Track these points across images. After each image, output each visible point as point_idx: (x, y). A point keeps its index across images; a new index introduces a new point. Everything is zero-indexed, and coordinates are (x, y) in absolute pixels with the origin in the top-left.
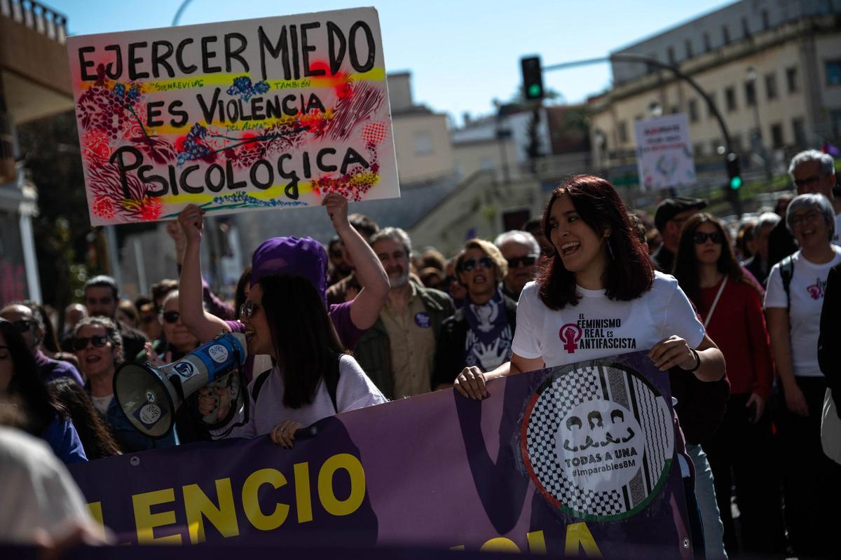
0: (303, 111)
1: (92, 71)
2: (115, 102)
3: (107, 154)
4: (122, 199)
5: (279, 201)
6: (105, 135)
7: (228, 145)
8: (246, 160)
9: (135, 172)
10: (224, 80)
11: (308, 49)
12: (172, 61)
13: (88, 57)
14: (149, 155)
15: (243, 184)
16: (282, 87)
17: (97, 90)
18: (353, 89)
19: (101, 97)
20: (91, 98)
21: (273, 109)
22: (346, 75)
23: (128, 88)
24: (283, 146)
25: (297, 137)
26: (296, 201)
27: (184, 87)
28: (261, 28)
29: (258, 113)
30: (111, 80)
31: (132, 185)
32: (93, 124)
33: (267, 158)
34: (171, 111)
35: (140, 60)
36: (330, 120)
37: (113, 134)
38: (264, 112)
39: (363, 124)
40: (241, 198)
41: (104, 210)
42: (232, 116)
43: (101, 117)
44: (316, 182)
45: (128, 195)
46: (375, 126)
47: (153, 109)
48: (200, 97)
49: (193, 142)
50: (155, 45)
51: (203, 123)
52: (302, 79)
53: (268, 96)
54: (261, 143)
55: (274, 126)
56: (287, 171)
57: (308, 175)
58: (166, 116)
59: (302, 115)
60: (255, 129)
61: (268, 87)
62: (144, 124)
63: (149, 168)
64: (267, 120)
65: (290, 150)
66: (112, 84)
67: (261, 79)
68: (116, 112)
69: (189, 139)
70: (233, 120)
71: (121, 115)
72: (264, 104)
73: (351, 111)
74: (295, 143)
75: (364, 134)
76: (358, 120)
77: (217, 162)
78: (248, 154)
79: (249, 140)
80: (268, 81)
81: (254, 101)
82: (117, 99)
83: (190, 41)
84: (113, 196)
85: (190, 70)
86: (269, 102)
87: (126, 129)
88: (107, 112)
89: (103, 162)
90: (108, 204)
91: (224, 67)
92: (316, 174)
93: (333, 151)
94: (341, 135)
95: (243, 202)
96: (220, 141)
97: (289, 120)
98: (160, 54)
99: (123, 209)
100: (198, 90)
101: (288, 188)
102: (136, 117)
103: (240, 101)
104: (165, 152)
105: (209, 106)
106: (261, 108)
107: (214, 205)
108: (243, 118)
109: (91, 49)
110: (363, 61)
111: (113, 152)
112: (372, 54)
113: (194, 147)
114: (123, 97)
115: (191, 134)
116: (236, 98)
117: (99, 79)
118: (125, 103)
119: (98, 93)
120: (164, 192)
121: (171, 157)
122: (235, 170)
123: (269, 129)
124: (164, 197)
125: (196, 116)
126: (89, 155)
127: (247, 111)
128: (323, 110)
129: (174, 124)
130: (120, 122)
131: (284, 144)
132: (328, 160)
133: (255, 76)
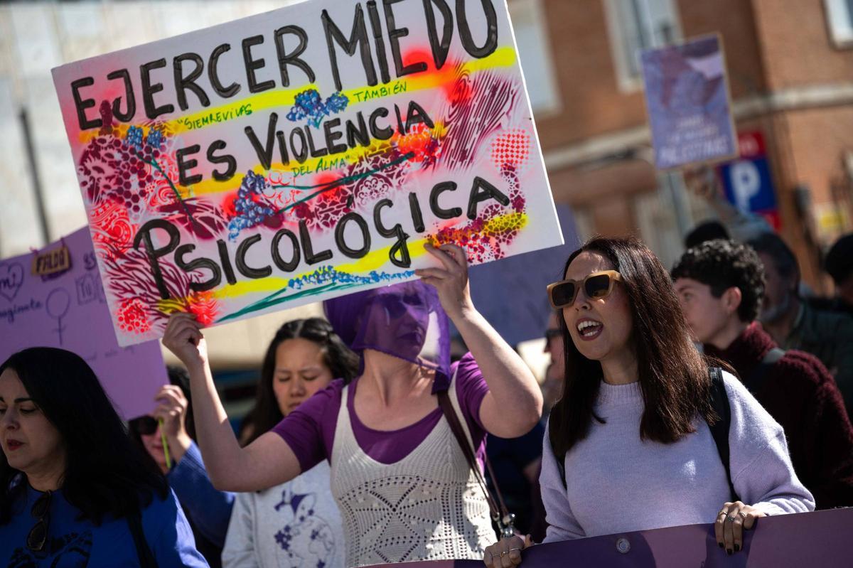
0: (402, 131)
1: (94, 114)
2: (131, 156)
3: (128, 236)
4: (158, 301)
5: (383, 273)
6: (122, 208)
7: (299, 198)
8: (327, 217)
9: (170, 257)
10: (281, 100)
11: (396, 34)
12: (204, 81)
13: (85, 93)
14: (189, 229)
15: (327, 255)
16: (366, 98)
17: (103, 141)
18: (471, 85)
19: (110, 151)
20: (96, 155)
21: (357, 134)
22: (458, 66)
23: (146, 131)
24: (378, 189)
25: (396, 171)
26: (409, 270)
27: (226, 119)
28: (325, 12)
29: (336, 143)
30: (121, 124)
31: (170, 278)
32: (103, 193)
33: (356, 210)
34: (211, 158)
35: (159, 87)
36: (442, 139)
37: (133, 204)
38: (344, 140)
39: (492, 137)
40: (327, 277)
41: (135, 321)
42: (299, 153)
43: (114, 181)
44: (434, 237)
45: (165, 294)
46: (511, 139)
47: (186, 158)
48: (249, 131)
49: (247, 201)
50: (178, 61)
51: (258, 169)
52: (394, 80)
53: (348, 115)
54: (345, 187)
55: (361, 159)
56: (388, 226)
57: (420, 228)
58: (205, 167)
59: (400, 135)
60: (333, 167)
61: (344, 101)
62: (176, 182)
63: (188, 248)
64: (350, 151)
65: (388, 193)
66: (123, 128)
67: (335, 91)
68: (134, 171)
69: (242, 196)
70: (301, 158)
71: (141, 173)
72: (342, 128)
73: (472, 120)
74: (394, 181)
75: (495, 153)
76: (484, 133)
77: (286, 226)
78: (328, 208)
79: (329, 187)
80: (344, 92)
81: (328, 125)
82: (133, 151)
83: (226, 47)
84: (145, 298)
85: (229, 92)
86: (349, 124)
87: (151, 194)
88: (121, 172)
89: (124, 248)
90: (139, 311)
91: (278, 81)
92: (433, 224)
93: (452, 186)
94: (462, 160)
95: (330, 281)
96: (286, 192)
97: (382, 147)
98: (185, 75)
99: (160, 315)
100: (246, 120)
101: (393, 251)
102: (163, 175)
103: (307, 128)
104: (209, 221)
105: (263, 141)
106: (339, 135)
107: (290, 291)
108: (315, 154)
109: (88, 81)
110: (480, 40)
111: (137, 231)
112: (493, 27)
113: (251, 208)
114: (142, 146)
115: (243, 188)
116: (301, 124)
117: (105, 124)
118: (145, 155)
119: (105, 145)
120: (215, 282)
121: (219, 227)
122: (313, 234)
123: (355, 164)
124: (217, 290)
125: (248, 161)
126: (103, 240)
127: (320, 142)
128: (431, 125)
129: (218, 177)
130: (142, 184)
131: (380, 185)
132: (447, 200)
133: (325, 87)
